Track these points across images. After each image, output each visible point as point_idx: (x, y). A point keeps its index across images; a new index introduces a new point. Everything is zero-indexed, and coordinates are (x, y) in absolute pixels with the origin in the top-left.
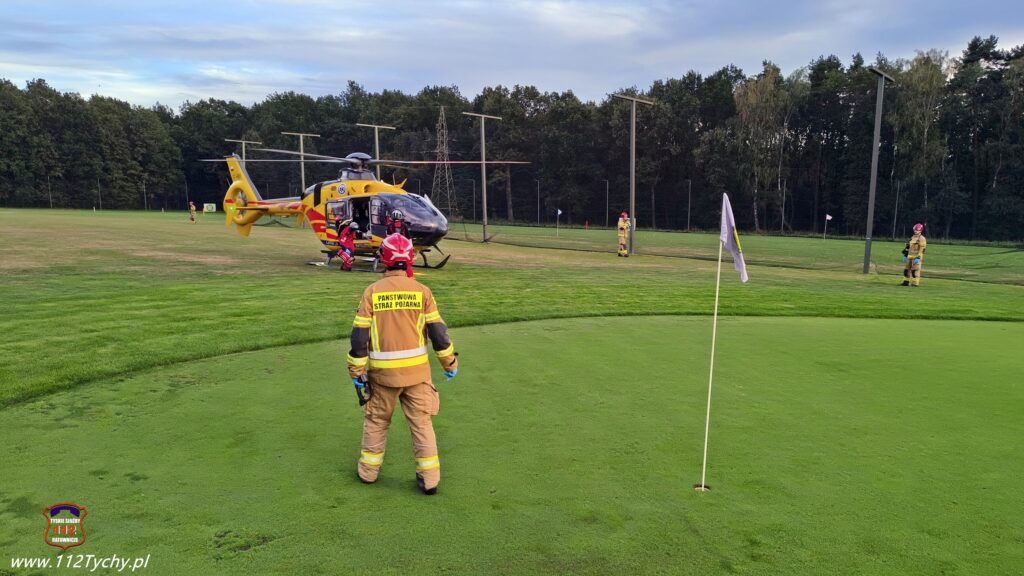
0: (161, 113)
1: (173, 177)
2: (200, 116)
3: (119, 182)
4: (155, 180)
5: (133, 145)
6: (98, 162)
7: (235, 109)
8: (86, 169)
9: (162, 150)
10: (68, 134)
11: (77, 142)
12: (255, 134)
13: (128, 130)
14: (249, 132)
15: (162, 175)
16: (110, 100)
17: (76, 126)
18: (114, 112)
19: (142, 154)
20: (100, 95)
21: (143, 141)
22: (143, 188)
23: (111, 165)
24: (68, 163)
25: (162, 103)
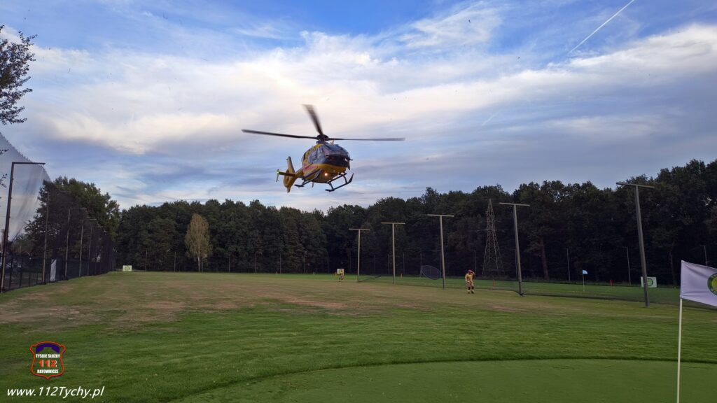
0: (317, 215)
1: (321, 253)
2: (338, 215)
3: (292, 256)
4: (311, 255)
5: (301, 234)
6: (281, 245)
7: (358, 209)
8: (275, 249)
9: (316, 237)
10: (267, 230)
11: (271, 234)
12: (369, 224)
13: (299, 226)
14: (365, 223)
15: (315, 251)
16: (291, 208)
17: (272, 224)
18: (292, 216)
19: (305, 240)
20: (285, 206)
21: (306, 232)
22: (304, 260)
23: (288, 246)
24: (266, 246)
25: (318, 209)
